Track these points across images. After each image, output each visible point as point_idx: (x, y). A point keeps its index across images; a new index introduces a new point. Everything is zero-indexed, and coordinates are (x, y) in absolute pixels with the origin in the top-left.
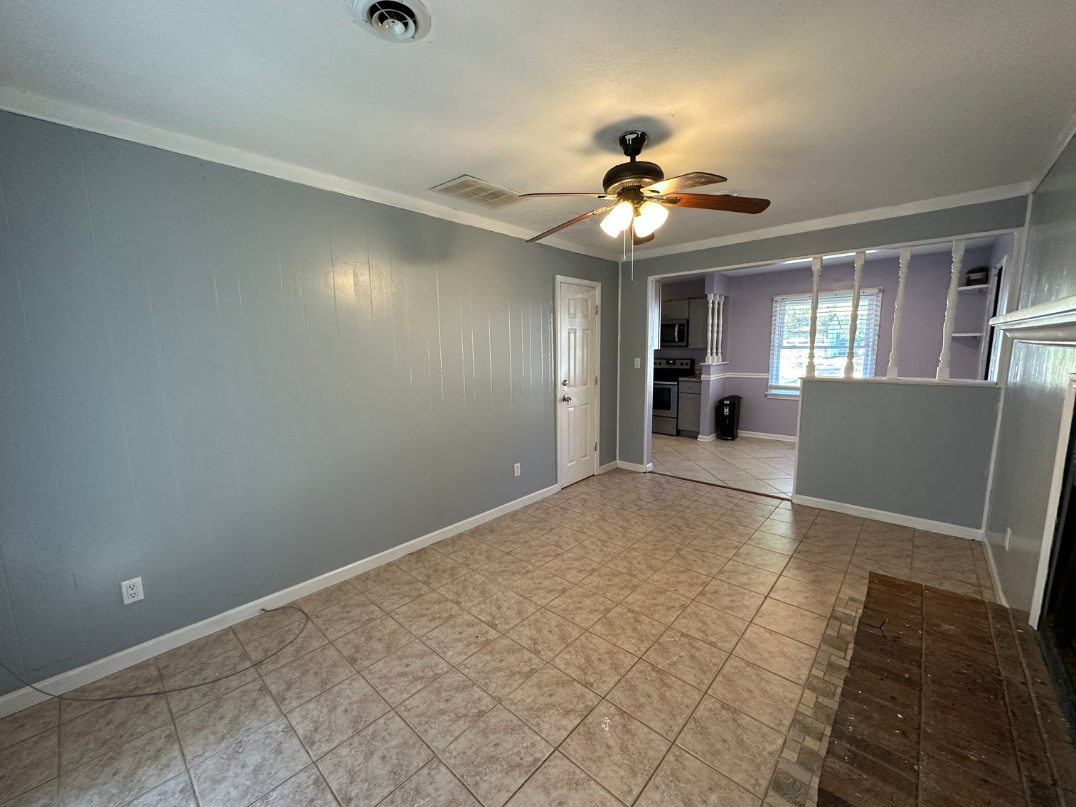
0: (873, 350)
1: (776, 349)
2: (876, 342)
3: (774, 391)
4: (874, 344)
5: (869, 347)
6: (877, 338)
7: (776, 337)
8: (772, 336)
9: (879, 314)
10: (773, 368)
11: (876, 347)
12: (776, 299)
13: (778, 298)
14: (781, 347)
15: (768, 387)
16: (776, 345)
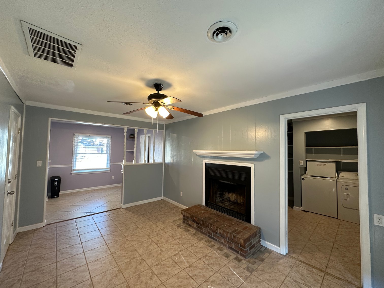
0: (110, 155)
1: (75, 154)
2: (110, 152)
3: (74, 172)
4: (110, 153)
5: (108, 154)
6: (110, 151)
7: (75, 150)
8: (73, 149)
9: (110, 143)
10: (74, 162)
11: (110, 154)
12: (75, 134)
13: (76, 134)
14: (77, 153)
15: (72, 170)
16: (75, 153)
